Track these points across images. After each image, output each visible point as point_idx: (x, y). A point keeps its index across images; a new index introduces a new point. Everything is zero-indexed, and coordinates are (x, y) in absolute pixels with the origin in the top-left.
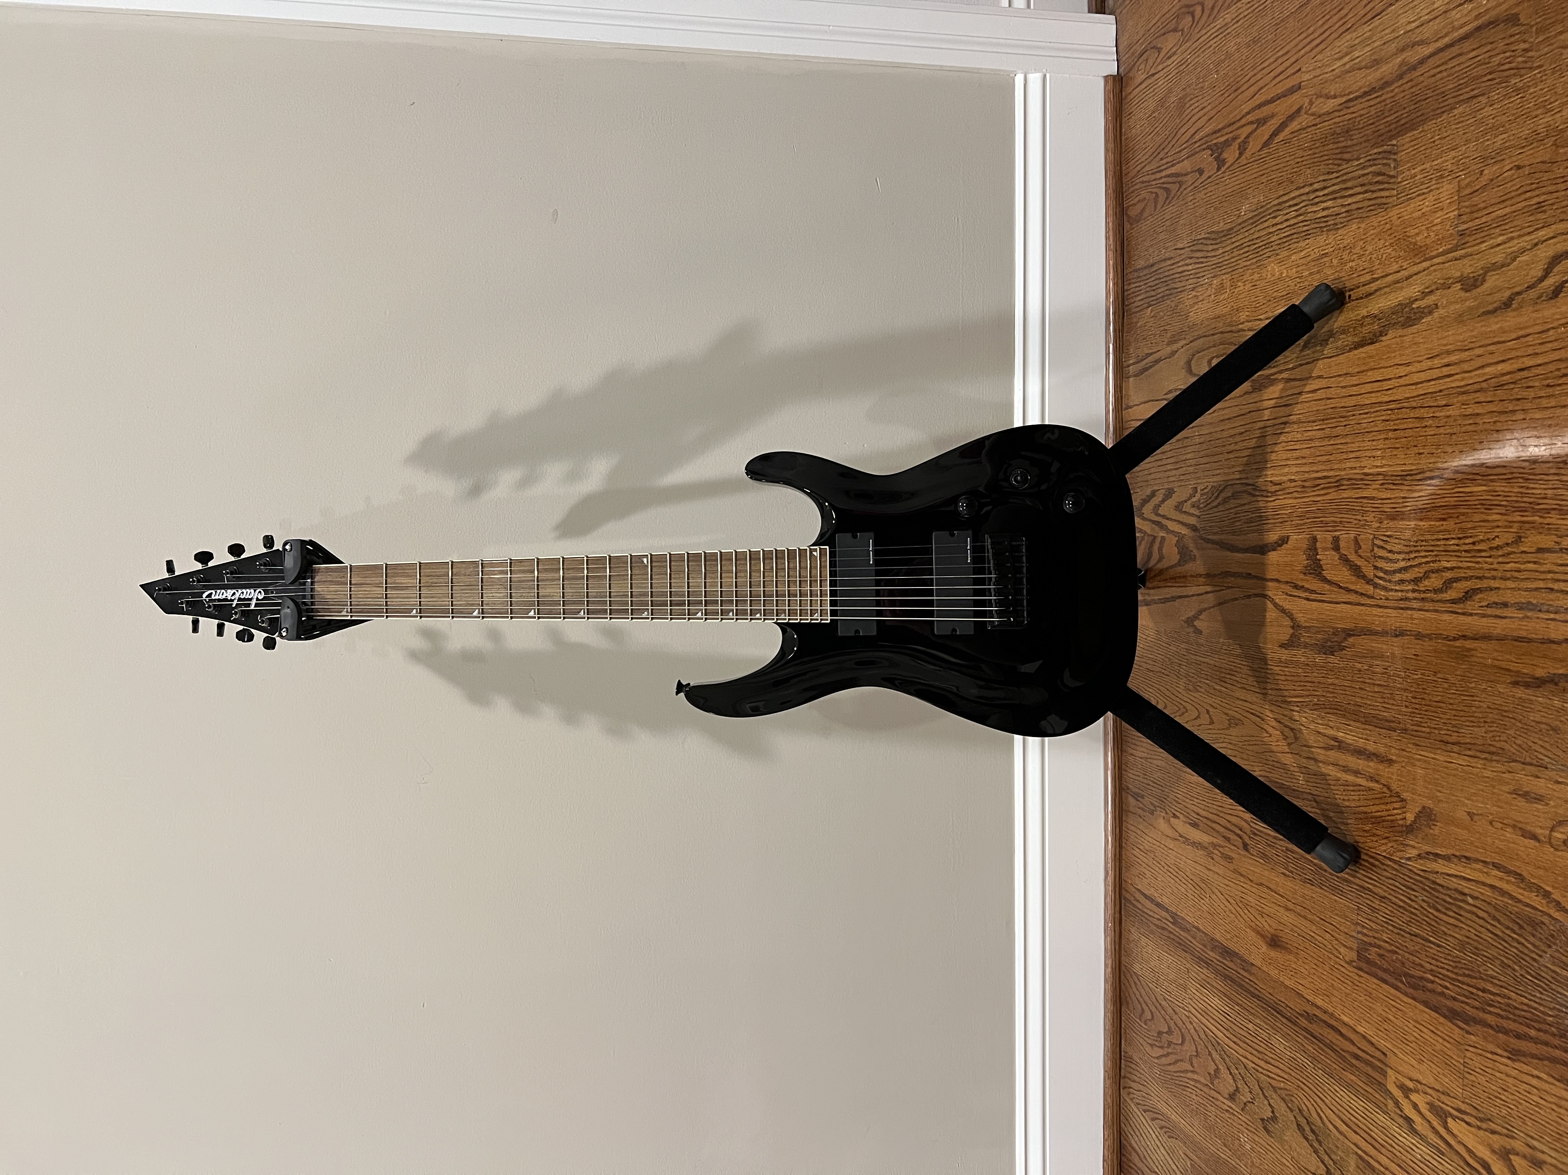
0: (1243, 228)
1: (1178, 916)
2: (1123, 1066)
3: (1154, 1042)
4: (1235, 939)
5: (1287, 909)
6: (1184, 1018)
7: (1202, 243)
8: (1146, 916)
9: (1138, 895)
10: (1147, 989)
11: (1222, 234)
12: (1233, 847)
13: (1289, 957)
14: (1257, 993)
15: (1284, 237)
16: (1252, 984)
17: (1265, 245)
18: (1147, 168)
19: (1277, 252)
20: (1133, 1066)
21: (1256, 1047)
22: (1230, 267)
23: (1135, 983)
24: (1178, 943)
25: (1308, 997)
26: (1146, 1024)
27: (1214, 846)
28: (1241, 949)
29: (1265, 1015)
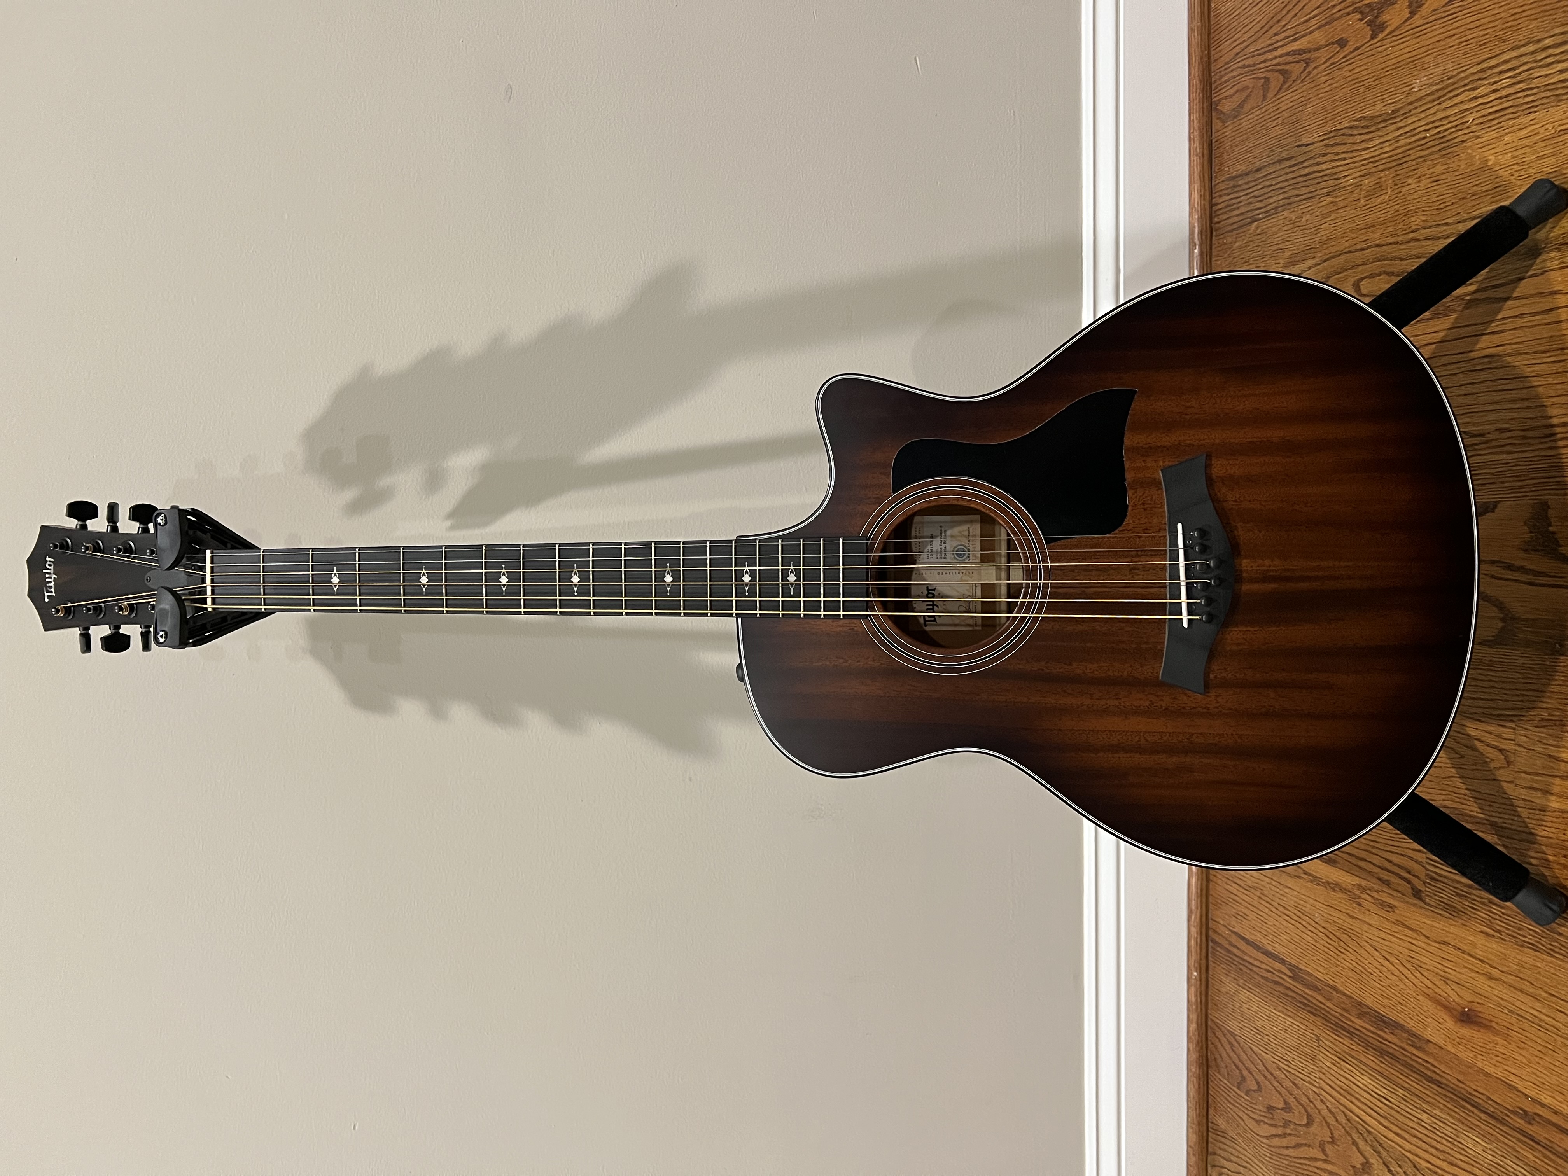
0: (1416, 108)
1: (1301, 969)
2: (1210, 1139)
3: (1262, 1118)
4: (1399, 1007)
5: (1490, 978)
6: (1311, 1096)
7: (1343, 135)
8: (1247, 964)
9: (1234, 939)
10: (1250, 1053)
11: (1380, 119)
12: (1395, 893)
13: (1492, 1037)
14: (1438, 1078)
15: (1490, 114)
16: (1429, 1065)
17: (1457, 126)
18: (1251, 49)
19: (1477, 134)
20: (1228, 1143)
21: (1434, 1143)
22: (1394, 161)
23: (1230, 1043)
24: (1301, 1002)
25: (1526, 1091)
26: (1247, 1094)
27: (1364, 890)
28: (1409, 1020)
29: (1449, 1106)
